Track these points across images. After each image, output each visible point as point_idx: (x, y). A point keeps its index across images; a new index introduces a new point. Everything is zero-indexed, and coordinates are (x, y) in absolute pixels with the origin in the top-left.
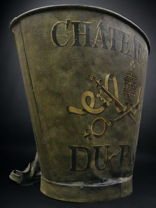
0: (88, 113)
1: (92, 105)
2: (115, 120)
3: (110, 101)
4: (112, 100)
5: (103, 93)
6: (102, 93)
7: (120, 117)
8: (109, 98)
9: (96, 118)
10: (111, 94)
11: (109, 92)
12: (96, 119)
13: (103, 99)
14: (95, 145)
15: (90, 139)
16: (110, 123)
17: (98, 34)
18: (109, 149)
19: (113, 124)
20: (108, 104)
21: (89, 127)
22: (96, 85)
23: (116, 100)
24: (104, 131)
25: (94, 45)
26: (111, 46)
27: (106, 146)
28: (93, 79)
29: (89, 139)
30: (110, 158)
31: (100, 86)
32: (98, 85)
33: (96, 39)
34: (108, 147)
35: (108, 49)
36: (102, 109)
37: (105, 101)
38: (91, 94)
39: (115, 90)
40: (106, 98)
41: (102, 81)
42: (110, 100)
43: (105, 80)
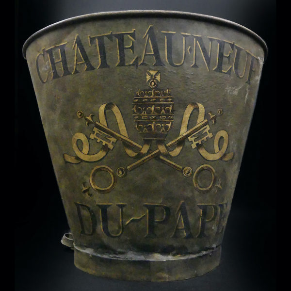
0: (82, 161)
1: (86, 150)
2: (128, 167)
3: (113, 142)
4: (116, 140)
5: (100, 132)
6: (98, 132)
7: (137, 163)
8: (110, 137)
9: (95, 166)
10: (113, 132)
11: (109, 130)
12: (95, 169)
13: (101, 140)
14: (99, 202)
15: (91, 195)
16: (120, 172)
17: (76, 54)
18: (124, 209)
19: (126, 175)
20: (111, 146)
21: (87, 179)
22: (87, 122)
23: (123, 139)
24: (111, 185)
25: (74, 70)
26: (100, 64)
27: (119, 206)
28: (80, 115)
29: (89, 195)
30: (127, 223)
31: (92, 123)
32: (89, 123)
33: (75, 62)
34: (121, 206)
35: (95, 69)
36: (101, 154)
37: (104, 143)
38: (82, 137)
39: (119, 125)
40: (105, 138)
41: (95, 115)
42: (113, 140)
43: (99, 114)
